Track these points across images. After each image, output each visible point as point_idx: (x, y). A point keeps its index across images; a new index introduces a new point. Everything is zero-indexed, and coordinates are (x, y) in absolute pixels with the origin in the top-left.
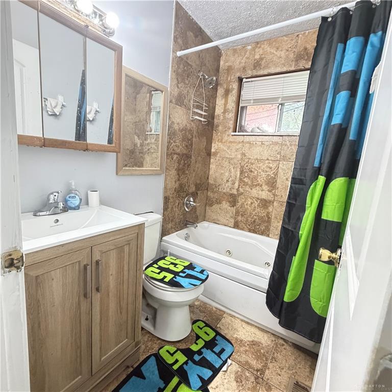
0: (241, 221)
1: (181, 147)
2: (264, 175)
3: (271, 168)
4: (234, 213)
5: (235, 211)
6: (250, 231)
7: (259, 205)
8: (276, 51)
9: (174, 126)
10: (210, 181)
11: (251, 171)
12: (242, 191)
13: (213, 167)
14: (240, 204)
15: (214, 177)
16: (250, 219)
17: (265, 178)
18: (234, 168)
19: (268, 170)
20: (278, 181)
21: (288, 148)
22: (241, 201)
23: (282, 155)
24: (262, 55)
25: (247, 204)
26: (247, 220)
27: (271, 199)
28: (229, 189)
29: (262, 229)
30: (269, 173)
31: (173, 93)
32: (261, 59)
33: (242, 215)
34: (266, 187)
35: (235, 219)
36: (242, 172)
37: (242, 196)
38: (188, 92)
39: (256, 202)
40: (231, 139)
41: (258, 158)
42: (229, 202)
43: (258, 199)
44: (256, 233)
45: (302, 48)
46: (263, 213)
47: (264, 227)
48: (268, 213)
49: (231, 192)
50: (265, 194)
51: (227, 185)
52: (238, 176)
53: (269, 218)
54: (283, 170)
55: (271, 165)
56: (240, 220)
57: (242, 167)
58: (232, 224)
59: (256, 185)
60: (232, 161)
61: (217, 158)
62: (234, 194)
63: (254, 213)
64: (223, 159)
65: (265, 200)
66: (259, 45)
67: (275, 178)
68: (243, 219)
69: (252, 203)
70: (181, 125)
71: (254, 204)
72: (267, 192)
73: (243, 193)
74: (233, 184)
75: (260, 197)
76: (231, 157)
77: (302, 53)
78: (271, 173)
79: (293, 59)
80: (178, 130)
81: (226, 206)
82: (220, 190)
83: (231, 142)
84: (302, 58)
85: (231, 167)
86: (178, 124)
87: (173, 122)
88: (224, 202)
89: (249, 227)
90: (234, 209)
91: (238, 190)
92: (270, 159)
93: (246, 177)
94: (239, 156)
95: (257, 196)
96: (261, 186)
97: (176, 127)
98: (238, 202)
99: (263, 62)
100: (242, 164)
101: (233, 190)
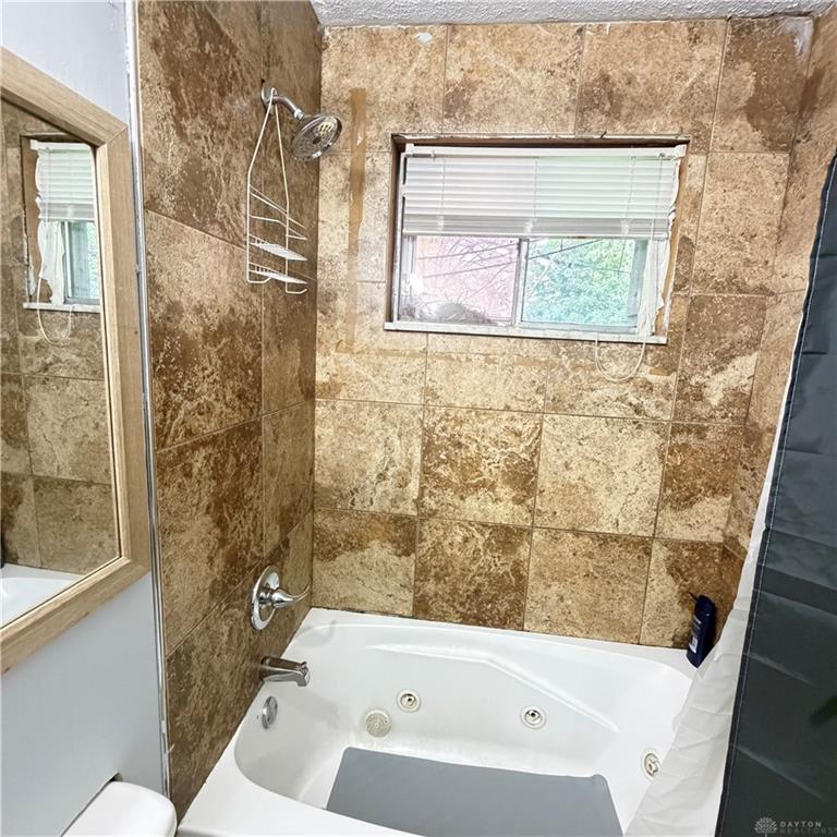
0: (436, 595)
1: (219, 406)
2: (497, 454)
3: (518, 434)
4: (412, 575)
5: (413, 568)
6: (465, 620)
7: (487, 544)
8: (516, 69)
9: (182, 325)
10: (318, 479)
11: (459, 445)
12: (434, 507)
13: (325, 432)
14: (428, 544)
15: (333, 466)
16: (462, 587)
17: (501, 465)
18: (400, 436)
19: (511, 439)
20: (540, 471)
21: (567, 375)
22: (430, 535)
23: (551, 394)
24: (470, 72)
25: (451, 544)
26: (455, 591)
27: (522, 523)
28: (388, 503)
29: (502, 610)
30: (514, 449)
31: (158, 158)
32: (470, 86)
33: (438, 578)
34: (508, 489)
35: (417, 589)
36: (428, 449)
37: (434, 522)
38: (227, 163)
39: (478, 535)
40: (384, 341)
41: (479, 405)
42: (393, 541)
43: (485, 525)
44: (485, 624)
45: (595, 75)
46: (501, 565)
47: (507, 605)
48: (517, 563)
49: (398, 511)
50: (503, 510)
51: (380, 489)
52: (417, 460)
53: (520, 577)
54: (553, 437)
55: (519, 426)
56: (431, 594)
57: (428, 432)
58: (408, 608)
59: (476, 487)
60: (391, 415)
61: (339, 405)
62: (407, 517)
63: (474, 568)
64: (359, 408)
65: (506, 528)
66: (458, 37)
67: (533, 465)
68: (443, 588)
69: (466, 540)
70: (212, 314)
71: (473, 542)
72: (511, 504)
73: (436, 511)
74: (403, 484)
75: (490, 521)
76: (387, 399)
77: (596, 89)
78: (520, 449)
79: (570, 104)
80: (200, 338)
81: (383, 554)
82: (358, 506)
83: (383, 352)
84: (597, 106)
85: (392, 432)
86: (199, 310)
87: (174, 308)
88: (375, 544)
89: (461, 609)
90: (409, 563)
91: (419, 503)
92: (514, 406)
93: (443, 462)
94: (416, 399)
95: (480, 517)
96: (492, 487)
97: (191, 325)
98: (422, 540)
99: (476, 98)
100: (429, 422)
101: (402, 504)
